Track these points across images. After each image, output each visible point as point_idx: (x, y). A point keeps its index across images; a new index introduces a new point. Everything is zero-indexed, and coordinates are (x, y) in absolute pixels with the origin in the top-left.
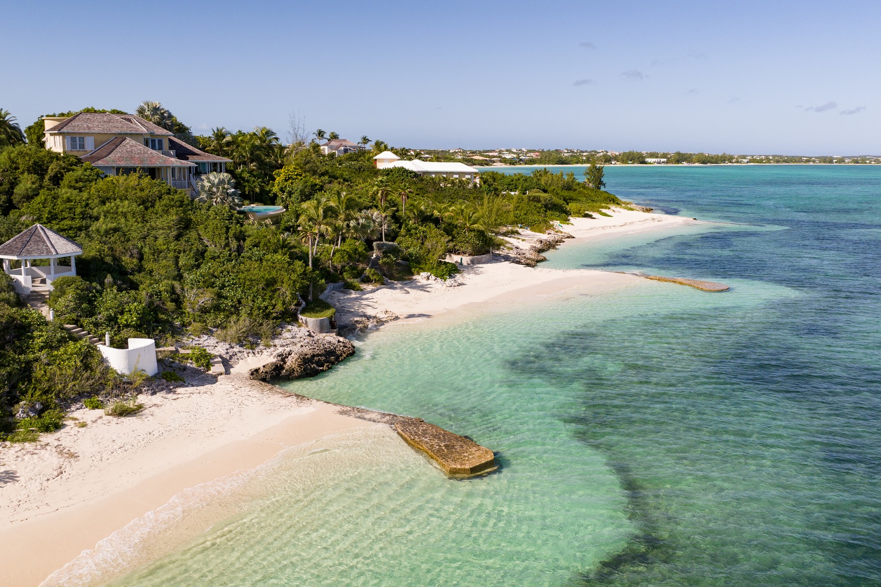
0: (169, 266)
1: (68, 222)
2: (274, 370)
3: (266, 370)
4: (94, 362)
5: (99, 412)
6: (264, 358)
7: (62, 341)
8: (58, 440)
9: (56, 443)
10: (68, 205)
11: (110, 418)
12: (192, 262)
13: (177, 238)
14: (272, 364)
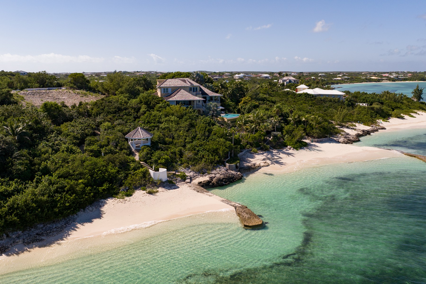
0: (182, 142)
1: (152, 124)
2: (207, 183)
3: (204, 182)
4: (147, 175)
5: (145, 192)
6: (206, 178)
7: (139, 168)
8: (130, 199)
9: (129, 200)
10: (154, 118)
11: (147, 194)
12: (190, 140)
13: (187, 131)
14: (207, 181)
